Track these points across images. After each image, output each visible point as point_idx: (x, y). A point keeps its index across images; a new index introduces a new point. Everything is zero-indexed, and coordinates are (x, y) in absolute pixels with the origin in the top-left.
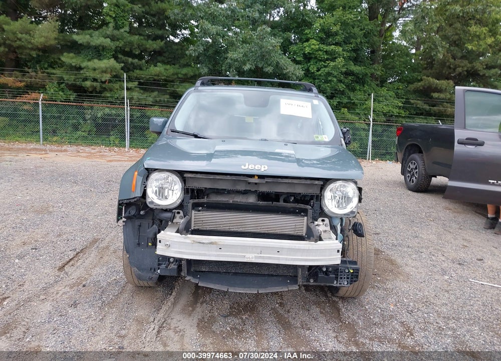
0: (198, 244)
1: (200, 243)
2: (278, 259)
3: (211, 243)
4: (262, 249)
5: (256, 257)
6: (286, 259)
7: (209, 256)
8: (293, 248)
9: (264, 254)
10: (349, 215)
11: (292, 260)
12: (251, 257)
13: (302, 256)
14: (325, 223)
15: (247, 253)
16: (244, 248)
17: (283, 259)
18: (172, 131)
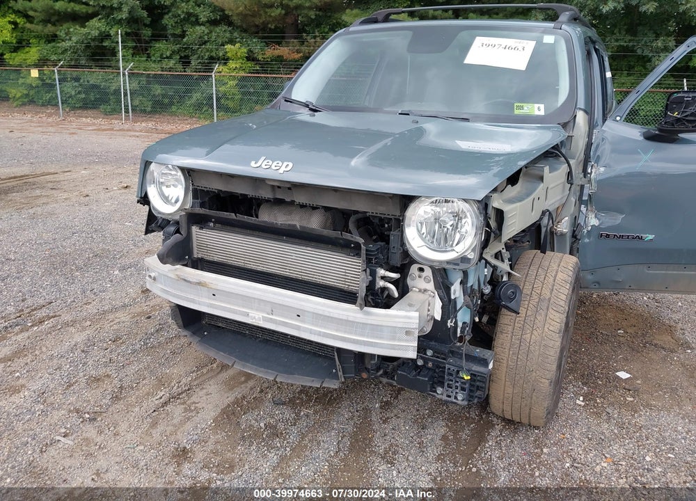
0: (183, 281)
1: (185, 280)
2: (298, 328)
3: (199, 284)
4: (274, 308)
5: (265, 319)
6: (311, 332)
7: (199, 304)
8: (321, 313)
9: (276, 315)
10: (458, 265)
11: (319, 334)
12: (256, 318)
13: (337, 331)
14: (424, 274)
15: (252, 309)
16: (247, 300)
17: (305, 330)
18: (286, 101)
